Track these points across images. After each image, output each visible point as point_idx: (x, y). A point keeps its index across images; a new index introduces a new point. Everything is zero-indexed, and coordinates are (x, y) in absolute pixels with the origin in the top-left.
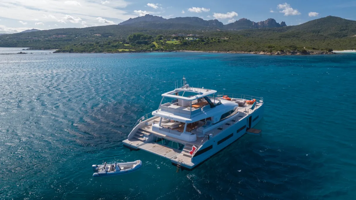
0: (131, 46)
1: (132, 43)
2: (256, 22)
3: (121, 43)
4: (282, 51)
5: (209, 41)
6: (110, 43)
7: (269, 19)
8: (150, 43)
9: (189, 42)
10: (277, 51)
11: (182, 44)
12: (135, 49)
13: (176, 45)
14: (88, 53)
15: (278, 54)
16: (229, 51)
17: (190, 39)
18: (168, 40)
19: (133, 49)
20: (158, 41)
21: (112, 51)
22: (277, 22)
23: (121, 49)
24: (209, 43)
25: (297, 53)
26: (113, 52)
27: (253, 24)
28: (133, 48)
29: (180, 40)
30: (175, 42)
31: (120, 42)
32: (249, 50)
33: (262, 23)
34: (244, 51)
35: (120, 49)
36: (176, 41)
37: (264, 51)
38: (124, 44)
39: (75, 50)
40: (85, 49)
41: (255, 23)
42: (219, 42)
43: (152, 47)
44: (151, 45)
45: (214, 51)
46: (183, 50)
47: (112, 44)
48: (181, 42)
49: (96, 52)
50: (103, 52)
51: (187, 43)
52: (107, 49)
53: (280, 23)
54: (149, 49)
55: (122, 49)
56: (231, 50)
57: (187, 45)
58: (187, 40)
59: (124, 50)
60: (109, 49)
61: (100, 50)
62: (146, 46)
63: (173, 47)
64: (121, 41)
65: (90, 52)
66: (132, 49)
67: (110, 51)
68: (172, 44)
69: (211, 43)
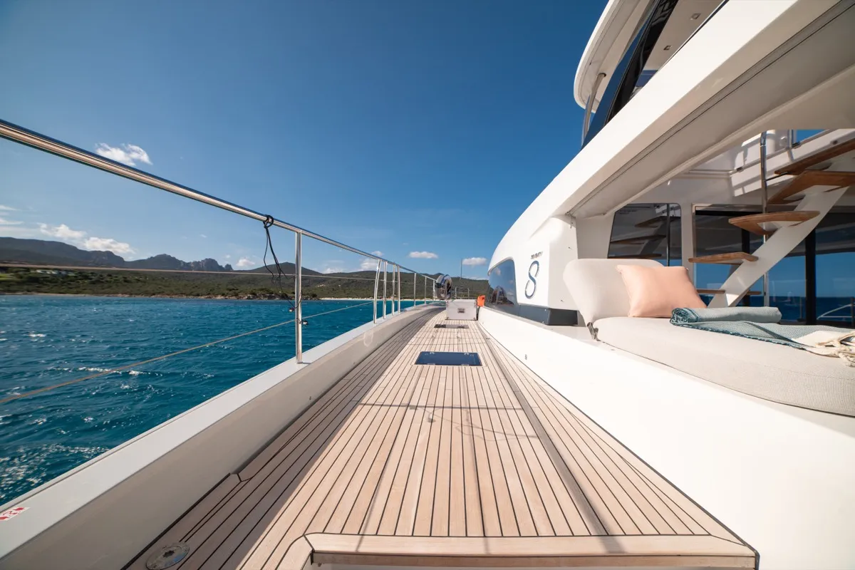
2: (187, 261)
4: (254, 294)
5: (102, 279)
7: (206, 259)
10: (246, 294)
15: (249, 298)
16: (154, 294)
22: (220, 264)
24: (102, 282)
25: (275, 297)
27: (182, 265)
32: (195, 293)
33: (197, 264)
34: (187, 295)
37: (223, 295)
41: (184, 263)
42: (126, 281)
45: (120, 295)
53: (224, 266)
56: (159, 293)
69: (107, 281)
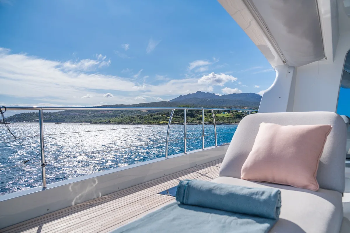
0: (174, 118)
1: (176, 116)
3: (165, 116)
6: (153, 116)
8: (197, 116)
9: (243, 115)
11: (235, 116)
12: (179, 122)
13: (227, 118)
14: (125, 124)
17: (244, 112)
18: (218, 113)
19: (177, 122)
20: (206, 114)
21: (151, 122)
23: (163, 121)
26: (152, 124)
28: (176, 120)
29: (233, 112)
30: (226, 115)
31: (163, 115)
35: (161, 121)
36: (228, 114)
38: (168, 117)
39: (112, 122)
40: (123, 120)
43: (198, 119)
44: (198, 117)
46: (236, 122)
47: (154, 116)
48: (234, 115)
49: (134, 124)
50: (141, 123)
51: (241, 116)
52: (147, 121)
54: (195, 122)
55: (165, 121)
57: (240, 118)
58: (241, 112)
59: (166, 122)
60: (149, 121)
61: (139, 122)
62: (192, 119)
63: (223, 120)
64: (165, 114)
65: (127, 123)
66: (175, 122)
67: (150, 122)
68: (223, 116)
